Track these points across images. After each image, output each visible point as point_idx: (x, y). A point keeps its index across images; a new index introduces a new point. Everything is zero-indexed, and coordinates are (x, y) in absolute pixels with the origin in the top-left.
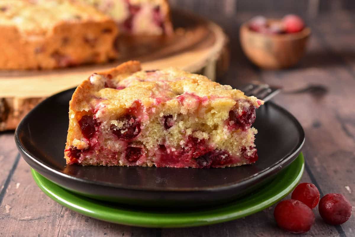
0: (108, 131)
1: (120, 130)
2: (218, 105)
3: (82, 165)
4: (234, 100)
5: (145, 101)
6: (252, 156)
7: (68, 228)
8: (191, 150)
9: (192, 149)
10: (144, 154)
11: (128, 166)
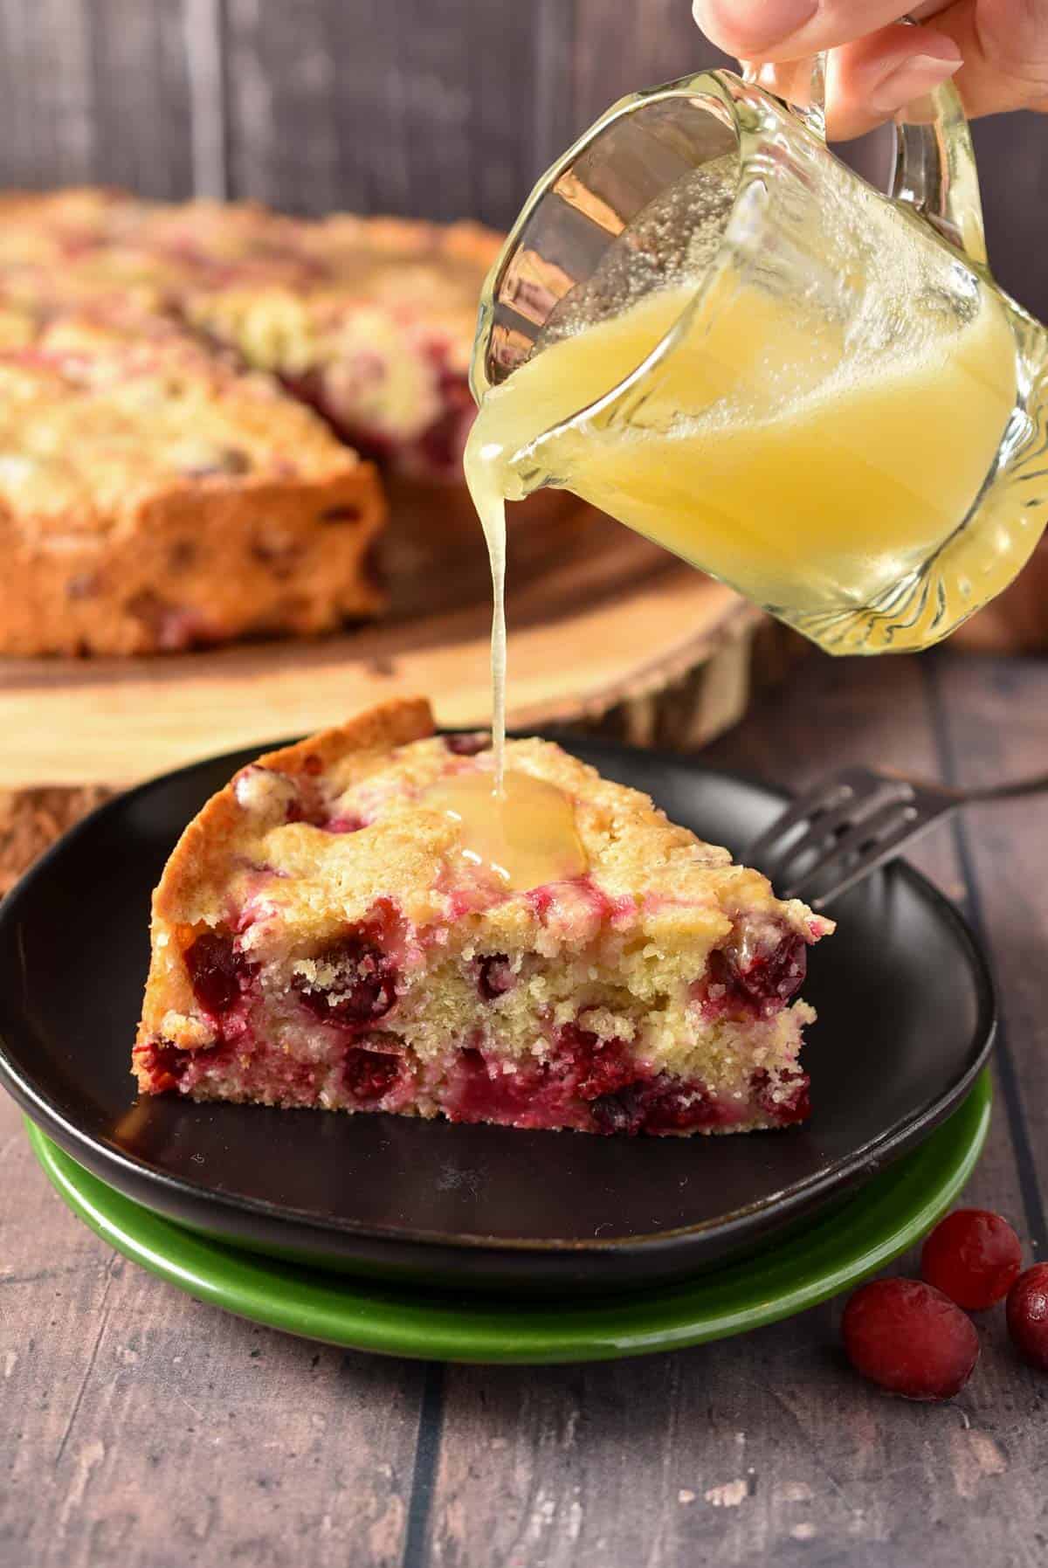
0: (284, 994)
1: (325, 993)
2: (670, 933)
3: (192, 1100)
4: (726, 917)
5: (415, 901)
6: (788, 1104)
7: (133, 1320)
8: (570, 1071)
9: (576, 1069)
10: (407, 1077)
11: (351, 1112)
